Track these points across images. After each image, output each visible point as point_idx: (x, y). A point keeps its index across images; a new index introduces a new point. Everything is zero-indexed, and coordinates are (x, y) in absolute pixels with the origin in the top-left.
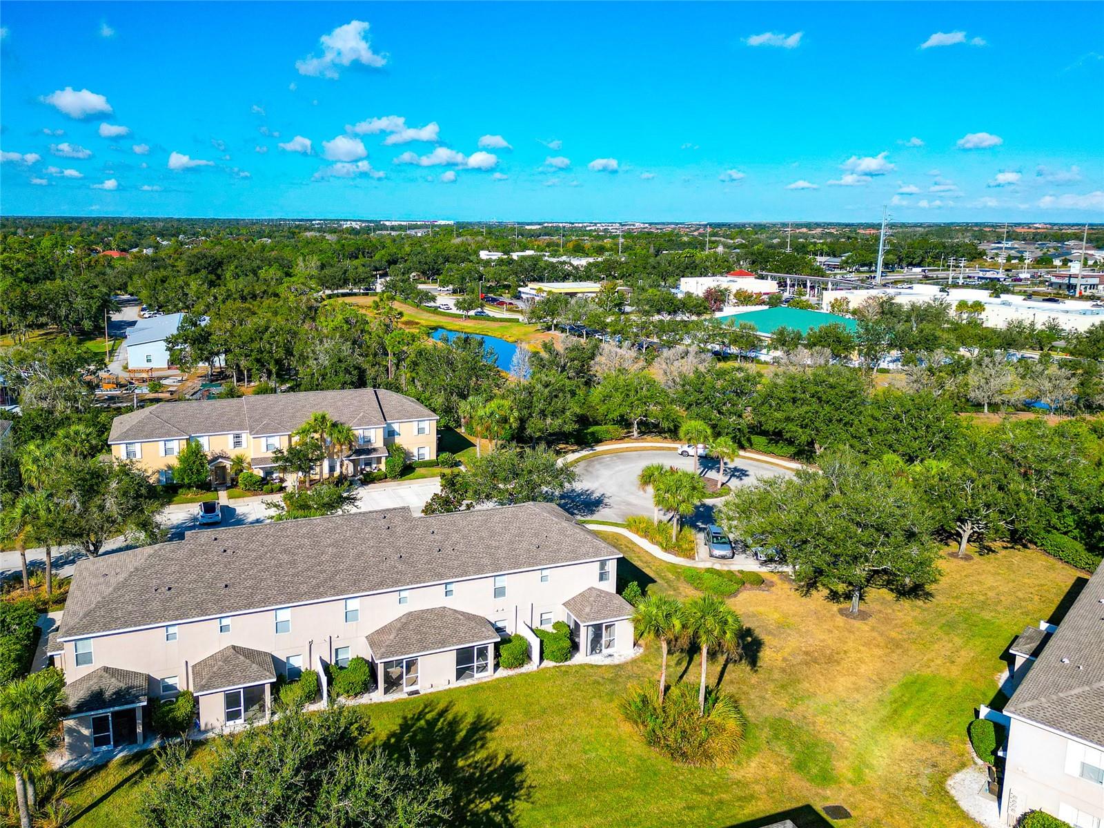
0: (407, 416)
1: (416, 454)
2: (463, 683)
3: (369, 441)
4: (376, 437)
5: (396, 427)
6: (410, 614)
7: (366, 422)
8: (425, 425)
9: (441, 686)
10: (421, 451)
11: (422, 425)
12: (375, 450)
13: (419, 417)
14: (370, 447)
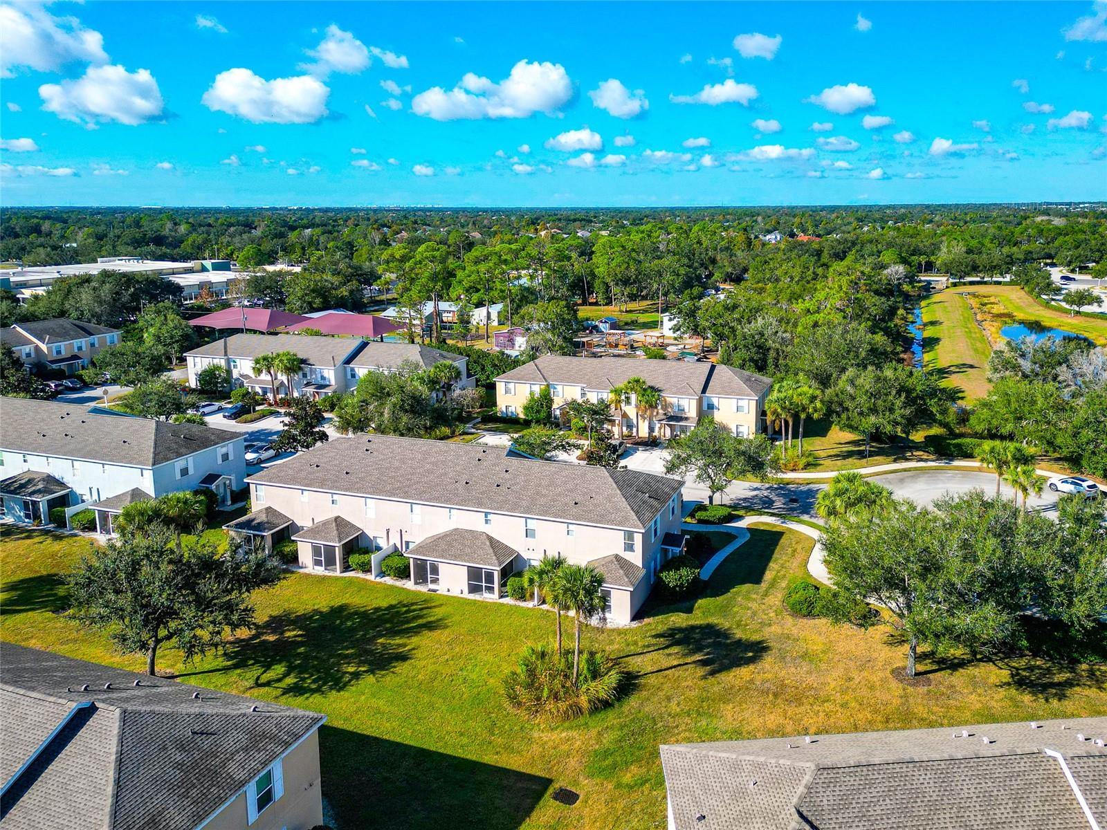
0: (728, 392)
1: (734, 430)
2: (472, 597)
3: (684, 410)
4: (690, 408)
5: (715, 401)
6: (456, 530)
7: (680, 392)
8: (744, 403)
9: (455, 592)
10: (741, 429)
11: (741, 403)
12: (687, 419)
13: (739, 394)
14: (683, 416)
